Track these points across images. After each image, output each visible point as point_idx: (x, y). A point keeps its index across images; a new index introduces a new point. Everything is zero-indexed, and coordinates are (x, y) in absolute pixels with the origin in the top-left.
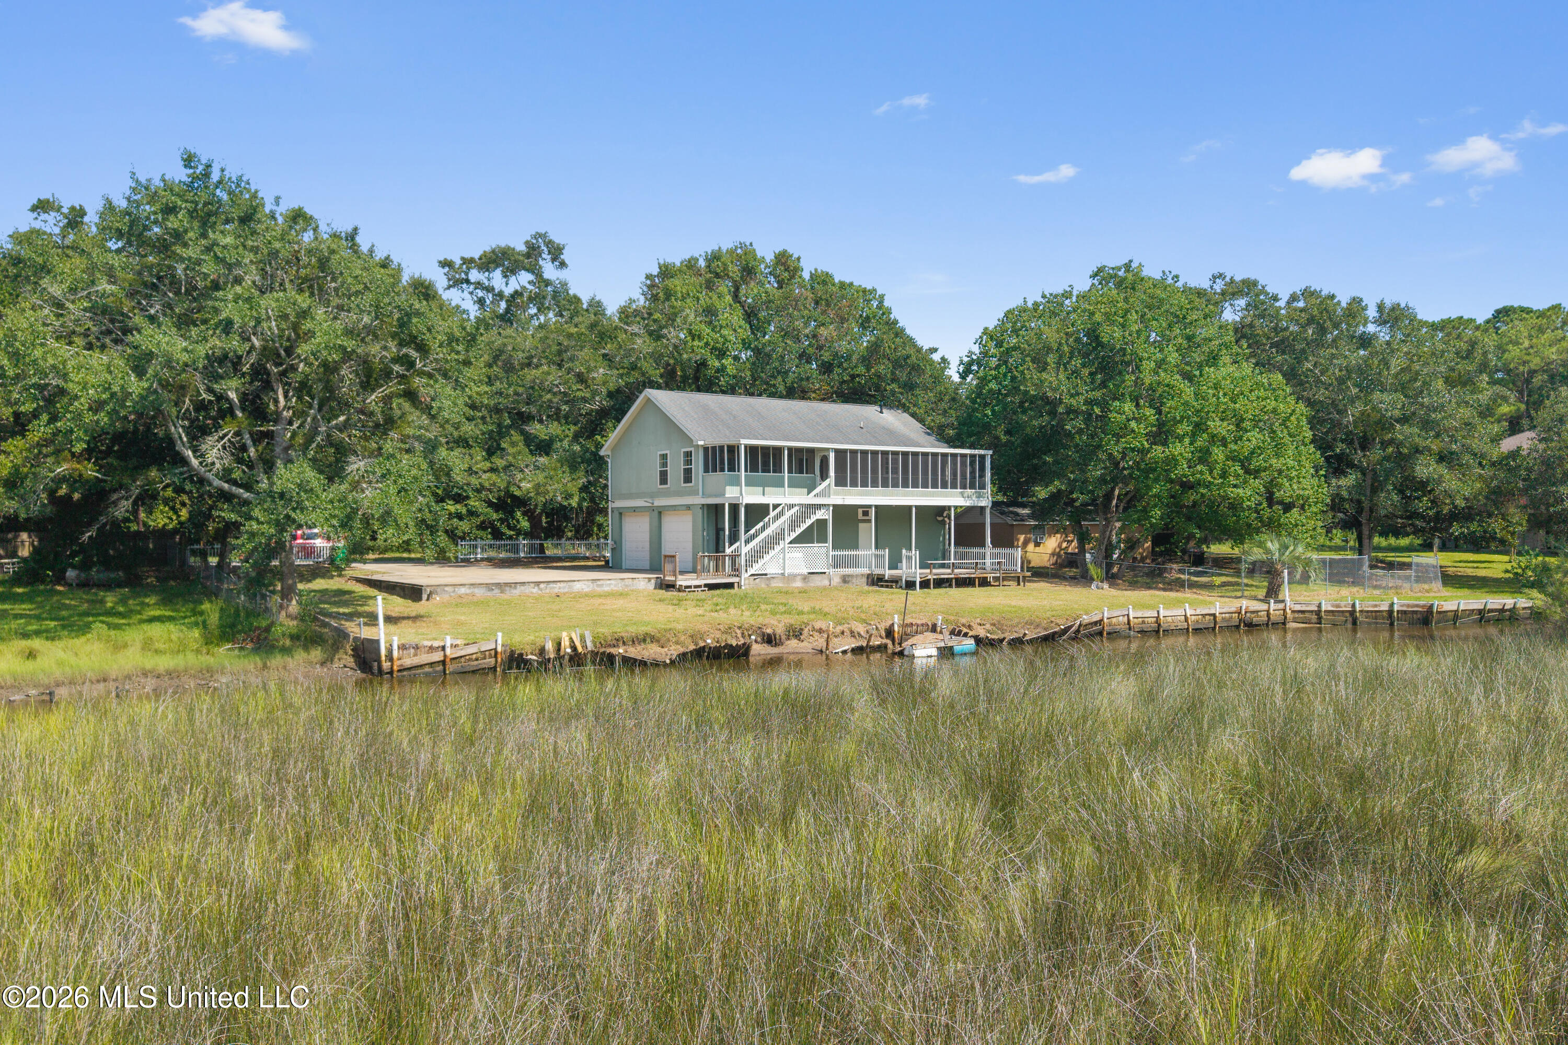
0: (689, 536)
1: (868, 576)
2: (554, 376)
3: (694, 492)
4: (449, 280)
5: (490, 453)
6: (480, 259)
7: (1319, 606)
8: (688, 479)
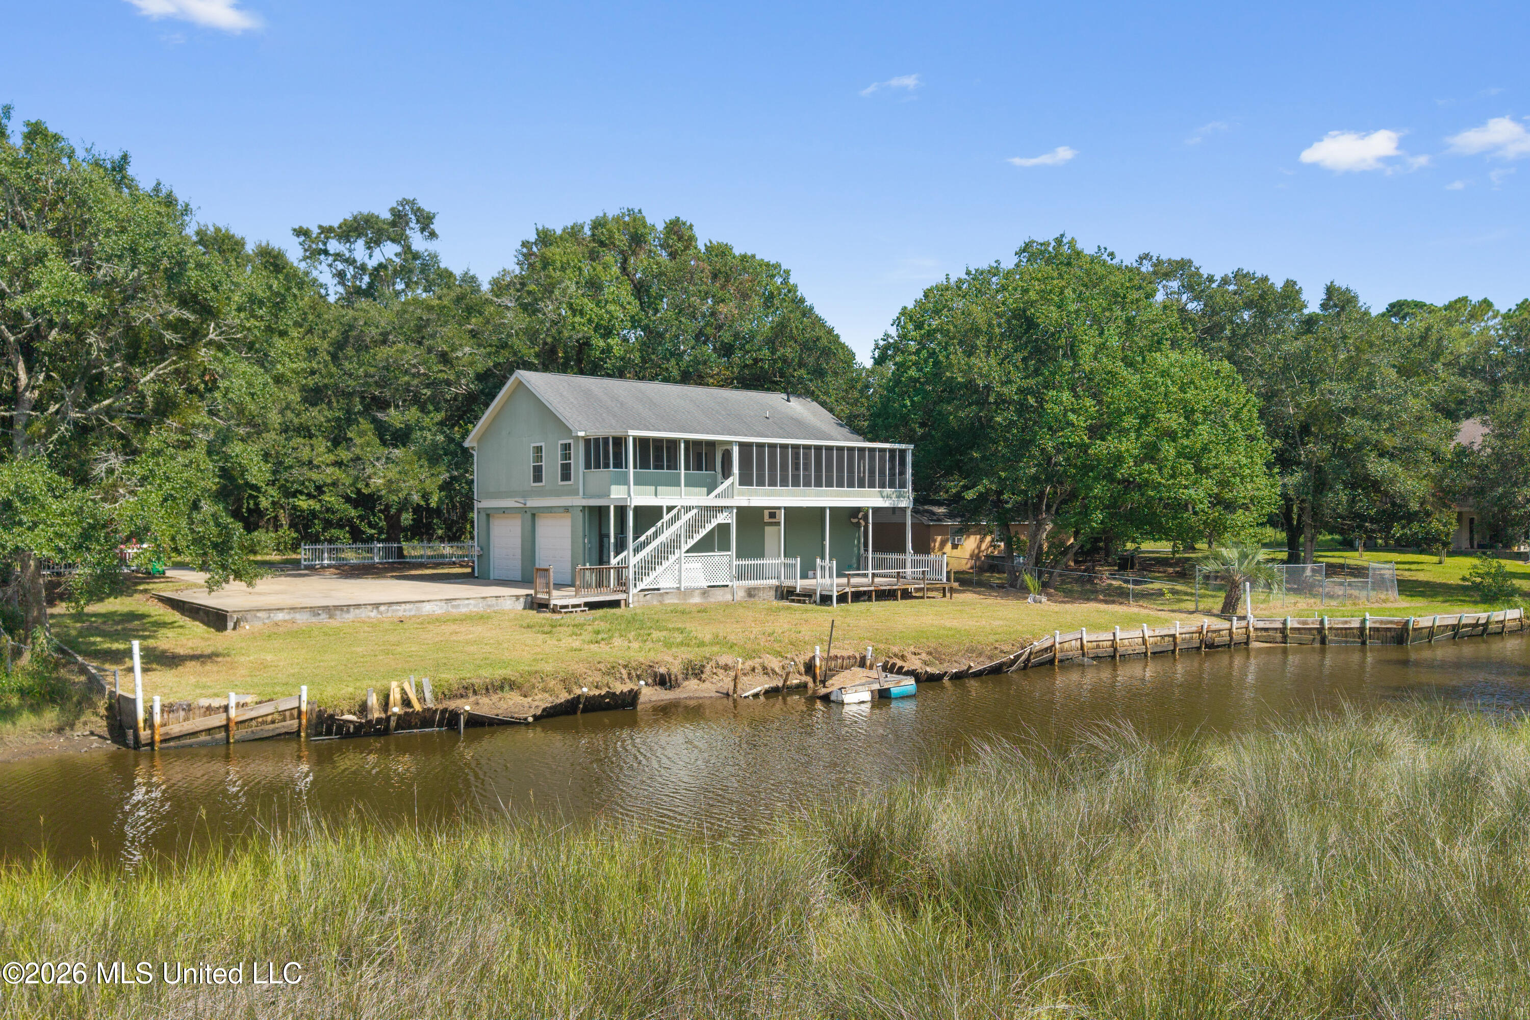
0: (567, 543)
1: (777, 588)
2: (411, 355)
3: (574, 492)
4: (306, 250)
5: (336, 443)
6: (340, 227)
7: (1285, 623)
8: (566, 476)
